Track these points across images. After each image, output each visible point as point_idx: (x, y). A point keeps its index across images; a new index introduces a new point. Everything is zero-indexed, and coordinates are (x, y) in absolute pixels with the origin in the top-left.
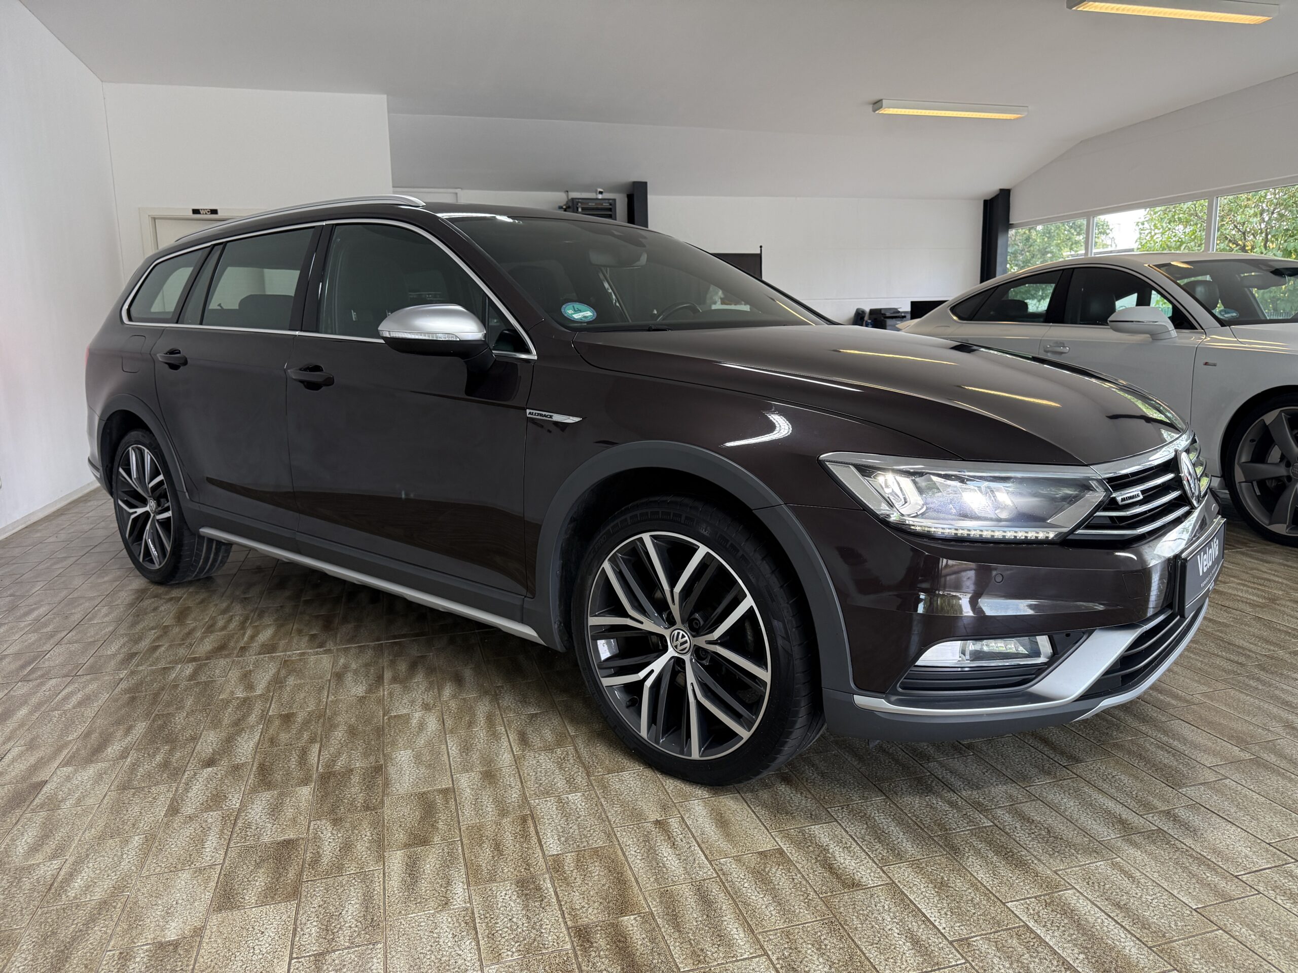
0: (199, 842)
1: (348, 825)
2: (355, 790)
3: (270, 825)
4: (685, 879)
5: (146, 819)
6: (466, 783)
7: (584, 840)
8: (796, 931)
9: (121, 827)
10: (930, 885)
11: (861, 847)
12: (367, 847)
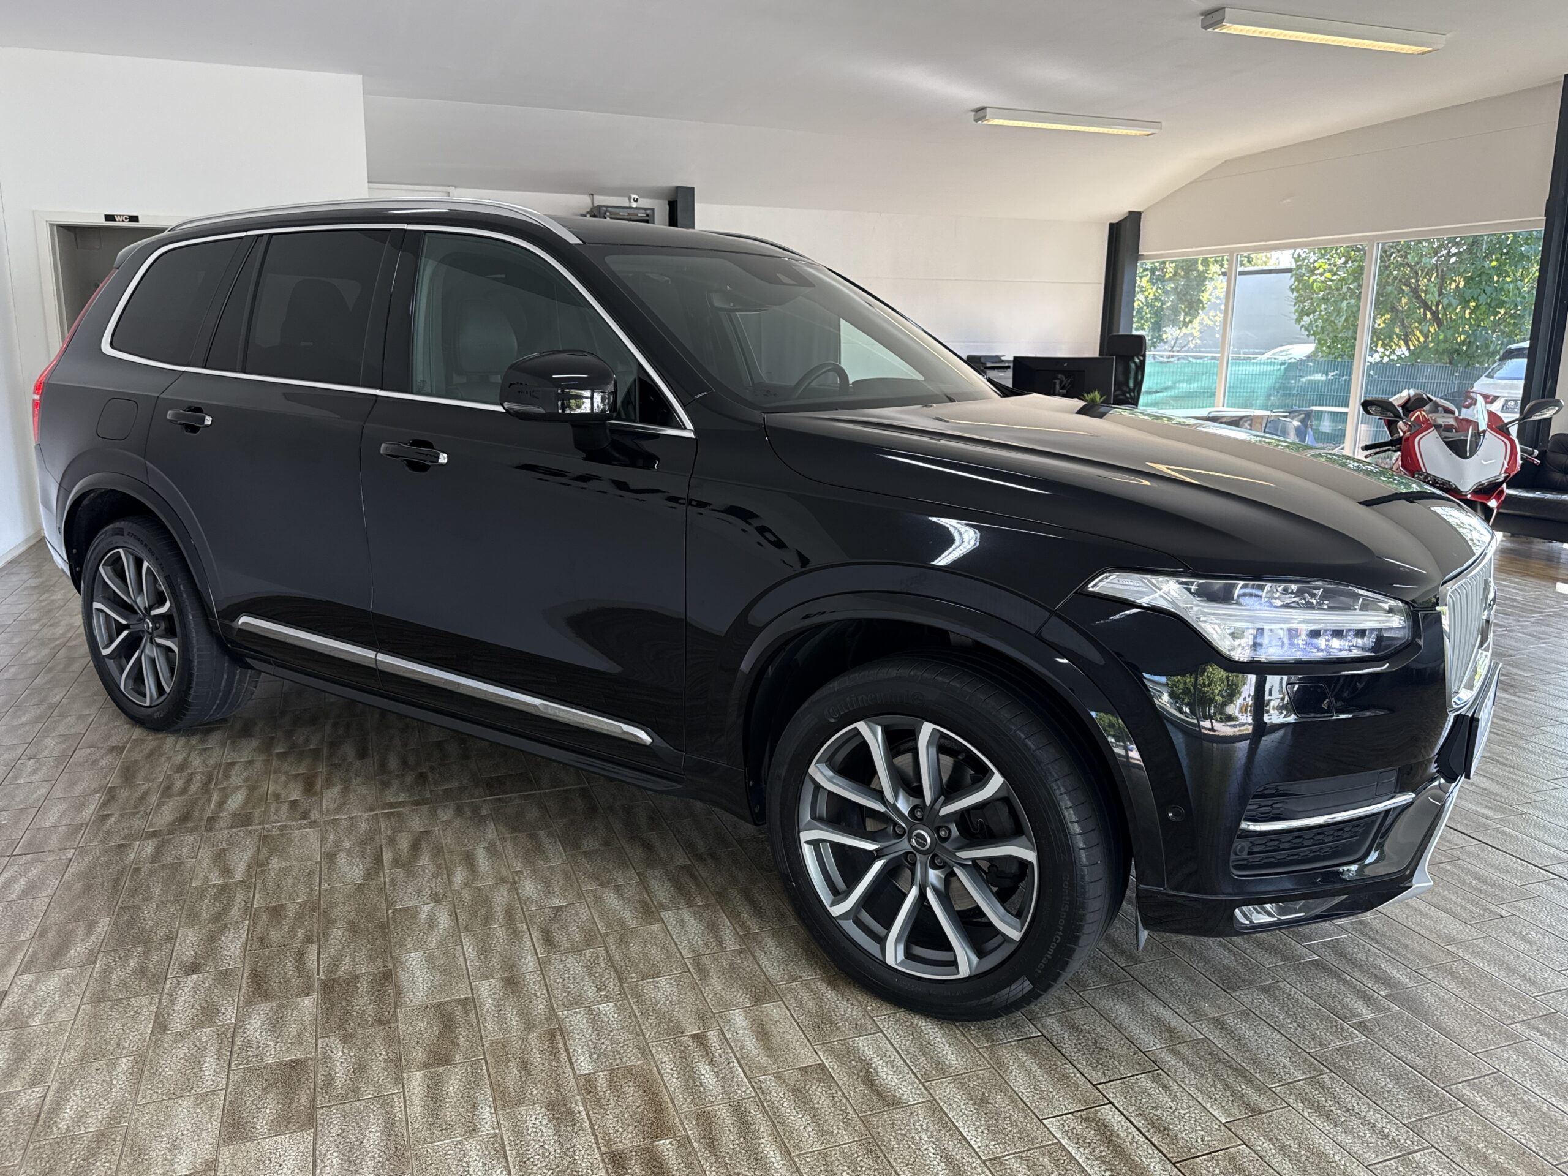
0: (195, 1063)
1: (359, 1042)
2: (363, 1001)
3: (272, 1044)
4: (723, 1098)
5: (131, 1038)
6: (487, 991)
7: (617, 1057)
8: (833, 1153)
9: (104, 1047)
10: (971, 1102)
11: (904, 1061)
12: (383, 1068)
